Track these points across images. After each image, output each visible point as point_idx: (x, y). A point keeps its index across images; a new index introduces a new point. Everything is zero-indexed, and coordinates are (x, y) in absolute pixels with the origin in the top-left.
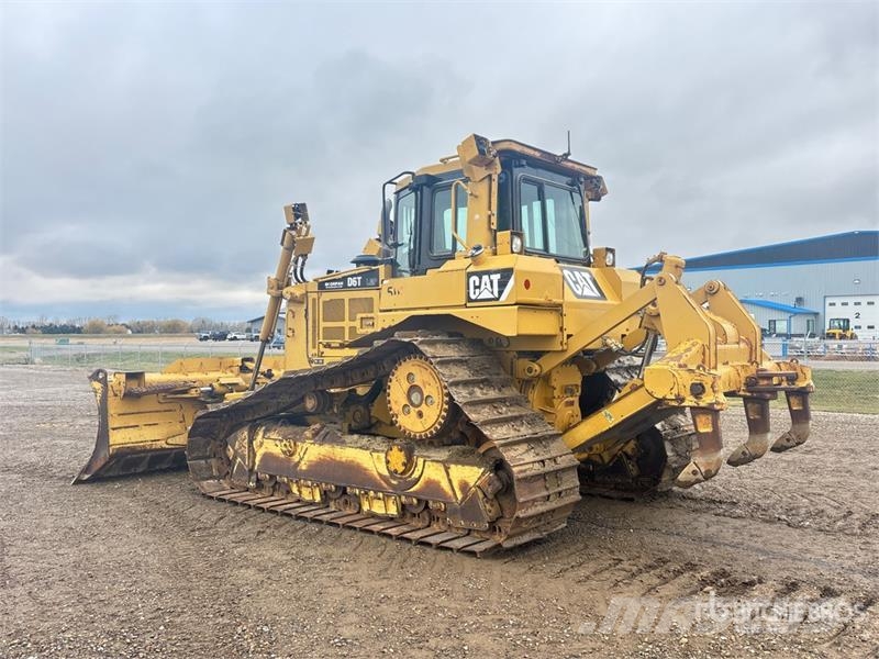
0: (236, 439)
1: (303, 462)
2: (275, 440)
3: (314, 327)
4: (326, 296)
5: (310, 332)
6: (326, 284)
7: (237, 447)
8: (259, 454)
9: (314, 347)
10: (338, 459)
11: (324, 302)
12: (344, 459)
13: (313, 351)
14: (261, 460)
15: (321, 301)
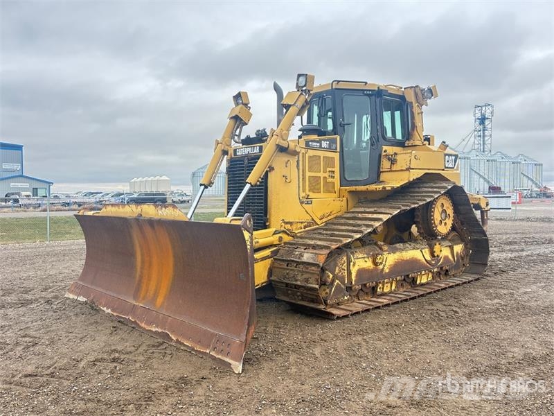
0: (336, 265)
1: (386, 268)
2: (364, 258)
3: (303, 175)
4: (311, 153)
5: (301, 180)
6: (310, 143)
7: (337, 271)
8: (354, 271)
9: (303, 192)
10: (405, 259)
11: (310, 157)
12: (408, 258)
13: (303, 194)
14: (357, 275)
15: (307, 155)
